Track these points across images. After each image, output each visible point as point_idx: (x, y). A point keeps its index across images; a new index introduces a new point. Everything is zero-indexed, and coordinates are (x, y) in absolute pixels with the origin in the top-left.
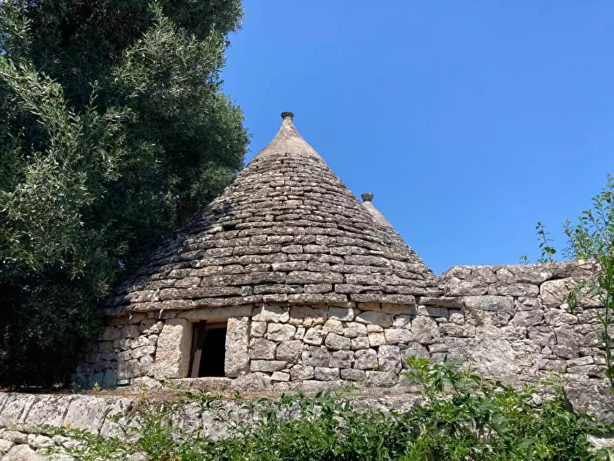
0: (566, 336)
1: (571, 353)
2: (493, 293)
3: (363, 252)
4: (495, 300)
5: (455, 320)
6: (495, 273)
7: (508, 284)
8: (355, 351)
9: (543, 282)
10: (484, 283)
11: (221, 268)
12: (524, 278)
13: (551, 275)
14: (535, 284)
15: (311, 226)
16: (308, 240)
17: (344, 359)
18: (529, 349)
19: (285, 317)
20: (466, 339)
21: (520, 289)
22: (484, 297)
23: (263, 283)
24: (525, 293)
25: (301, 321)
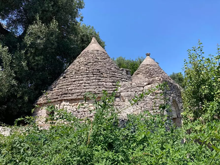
0: (149, 103)
1: (149, 109)
2: (129, 91)
3: (97, 81)
4: (129, 93)
5: (117, 101)
6: (131, 84)
7: (134, 88)
8: (85, 112)
9: (144, 86)
10: (127, 88)
11: (57, 90)
12: (139, 85)
13: (147, 83)
14: (142, 87)
15: (84, 75)
16: (81, 79)
17: (81, 115)
18: (137, 109)
19: (68, 103)
20: (119, 106)
21: (137, 89)
22: (126, 92)
23: (64, 94)
24: (139, 90)
25: (71, 104)
